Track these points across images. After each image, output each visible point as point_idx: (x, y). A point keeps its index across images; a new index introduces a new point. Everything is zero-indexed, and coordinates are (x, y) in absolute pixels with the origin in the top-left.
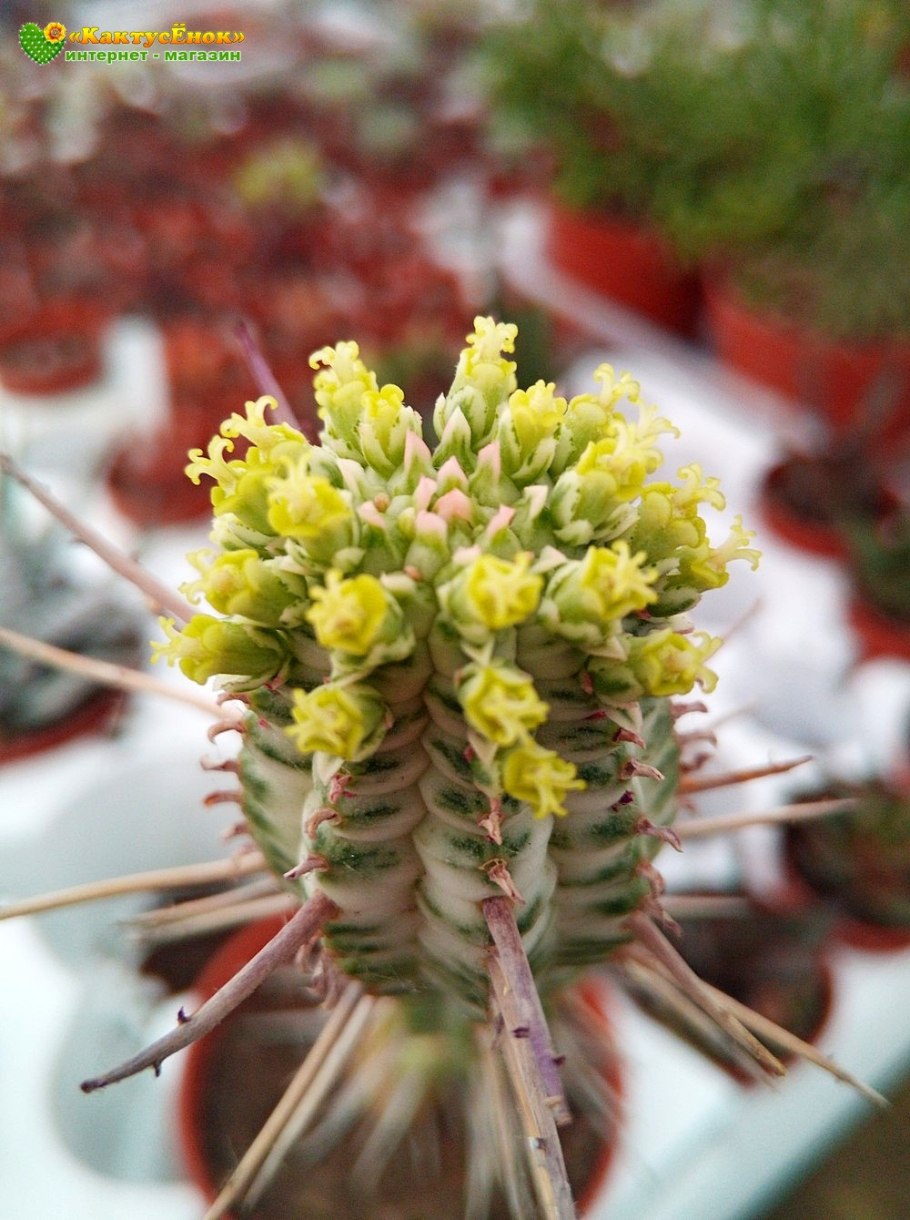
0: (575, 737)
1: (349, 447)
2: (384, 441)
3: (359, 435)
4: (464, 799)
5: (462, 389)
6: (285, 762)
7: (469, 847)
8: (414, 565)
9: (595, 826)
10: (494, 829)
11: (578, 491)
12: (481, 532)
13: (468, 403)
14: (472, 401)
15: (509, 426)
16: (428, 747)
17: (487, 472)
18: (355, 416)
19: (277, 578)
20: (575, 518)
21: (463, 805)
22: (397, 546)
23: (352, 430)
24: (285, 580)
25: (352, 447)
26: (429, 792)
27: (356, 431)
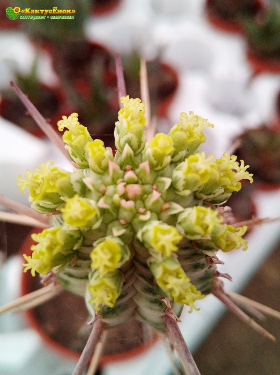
0: (191, 258)
1: (82, 160)
2: (99, 164)
3: (85, 156)
4: (153, 290)
5: (126, 134)
6: (77, 278)
7: (157, 303)
8: (123, 219)
9: (200, 278)
10: (168, 304)
11: (184, 180)
12: (146, 198)
13: (130, 140)
14: (131, 139)
15: (151, 155)
16: (137, 275)
17: (143, 170)
18: (83, 149)
19: (69, 234)
20: (184, 189)
21: (153, 292)
22: (114, 211)
23: (82, 154)
24: (72, 234)
25: (83, 160)
26: (138, 288)
27: (84, 154)
